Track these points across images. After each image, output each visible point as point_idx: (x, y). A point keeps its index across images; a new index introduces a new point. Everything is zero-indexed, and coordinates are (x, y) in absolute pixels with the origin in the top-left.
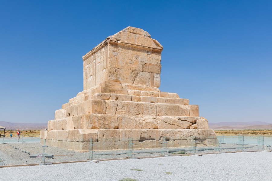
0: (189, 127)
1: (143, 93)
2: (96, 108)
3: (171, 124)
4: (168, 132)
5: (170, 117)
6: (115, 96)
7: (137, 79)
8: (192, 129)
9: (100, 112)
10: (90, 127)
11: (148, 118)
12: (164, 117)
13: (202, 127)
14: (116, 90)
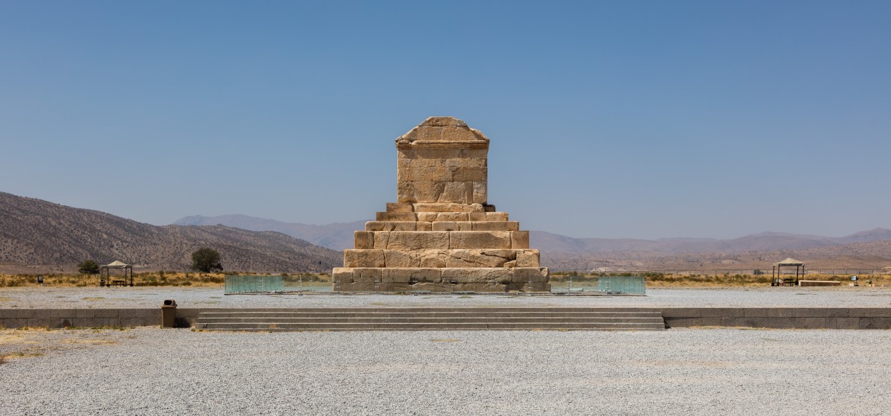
0: (500, 265)
1: (441, 216)
2: (360, 241)
3: (467, 261)
4: (454, 272)
5: (467, 251)
6: (392, 224)
7: (444, 194)
8: (505, 268)
9: (365, 247)
10: (348, 265)
11: (431, 253)
12: (455, 251)
13: (526, 265)
14: (398, 216)
